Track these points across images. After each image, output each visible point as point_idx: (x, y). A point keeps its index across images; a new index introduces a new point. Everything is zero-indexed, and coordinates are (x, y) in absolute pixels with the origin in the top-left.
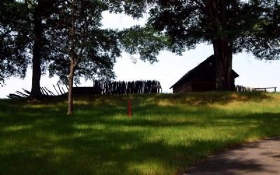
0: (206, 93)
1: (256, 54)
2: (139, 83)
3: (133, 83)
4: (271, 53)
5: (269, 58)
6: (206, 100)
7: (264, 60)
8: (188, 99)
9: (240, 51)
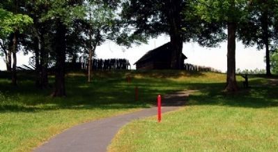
0: (165, 71)
1: (200, 43)
2: (113, 61)
3: (109, 60)
4: (211, 43)
5: (209, 46)
6: (165, 75)
7: (205, 47)
8: (154, 75)
9: (188, 41)
